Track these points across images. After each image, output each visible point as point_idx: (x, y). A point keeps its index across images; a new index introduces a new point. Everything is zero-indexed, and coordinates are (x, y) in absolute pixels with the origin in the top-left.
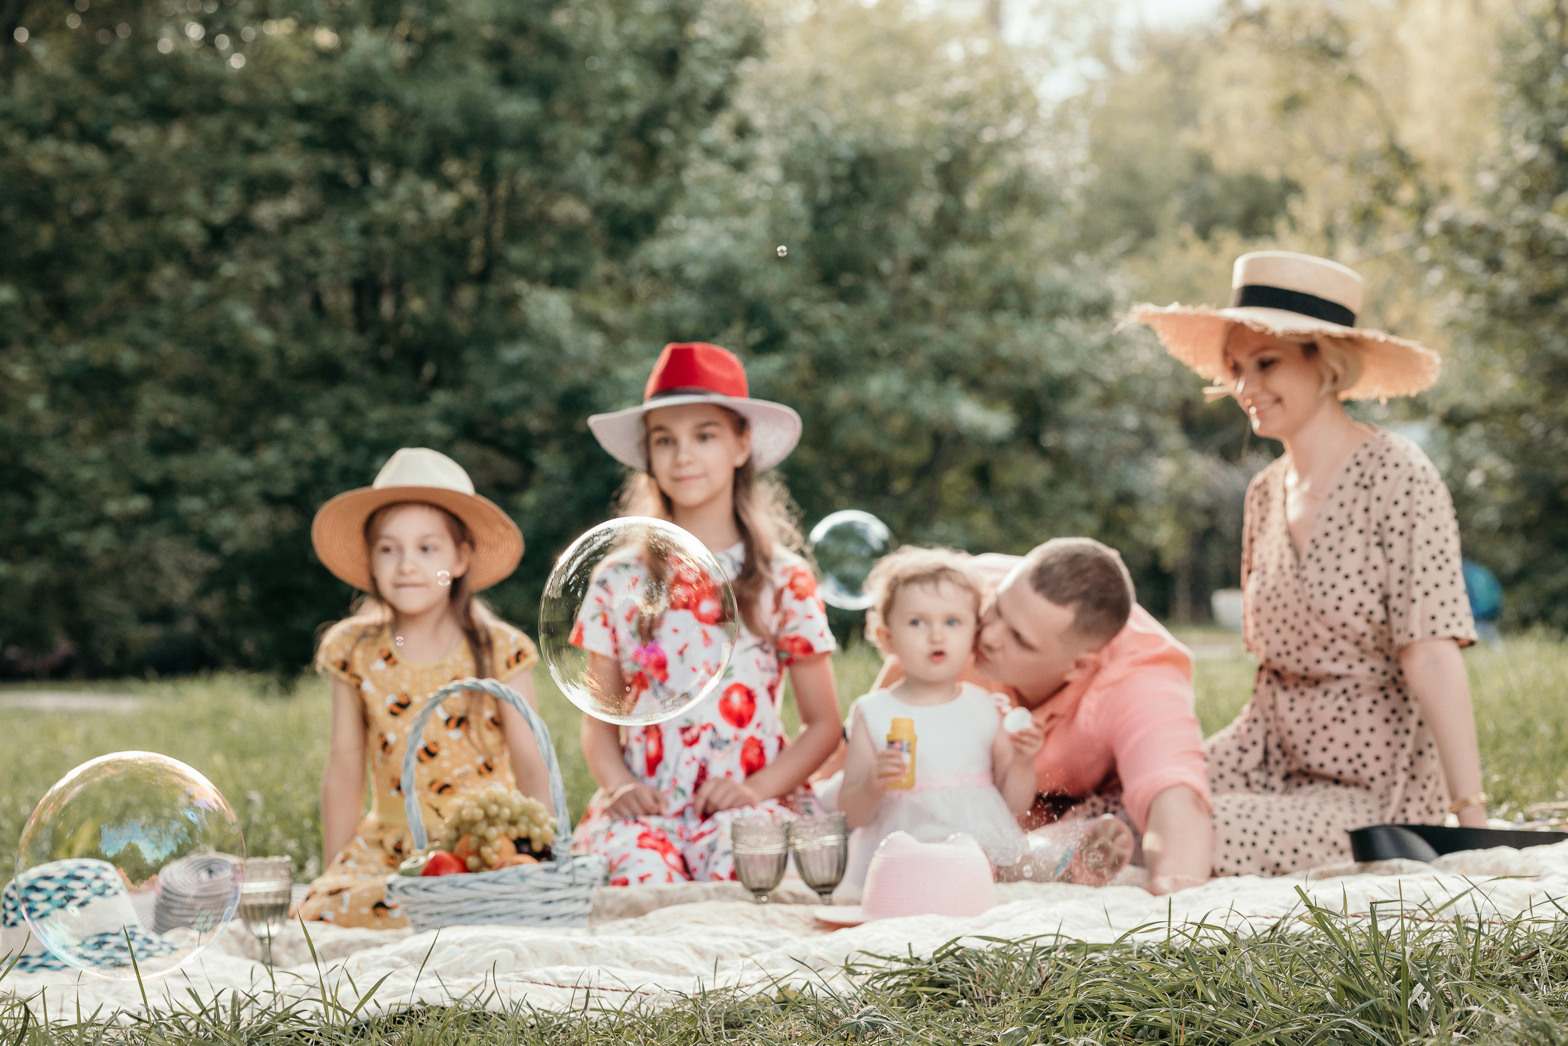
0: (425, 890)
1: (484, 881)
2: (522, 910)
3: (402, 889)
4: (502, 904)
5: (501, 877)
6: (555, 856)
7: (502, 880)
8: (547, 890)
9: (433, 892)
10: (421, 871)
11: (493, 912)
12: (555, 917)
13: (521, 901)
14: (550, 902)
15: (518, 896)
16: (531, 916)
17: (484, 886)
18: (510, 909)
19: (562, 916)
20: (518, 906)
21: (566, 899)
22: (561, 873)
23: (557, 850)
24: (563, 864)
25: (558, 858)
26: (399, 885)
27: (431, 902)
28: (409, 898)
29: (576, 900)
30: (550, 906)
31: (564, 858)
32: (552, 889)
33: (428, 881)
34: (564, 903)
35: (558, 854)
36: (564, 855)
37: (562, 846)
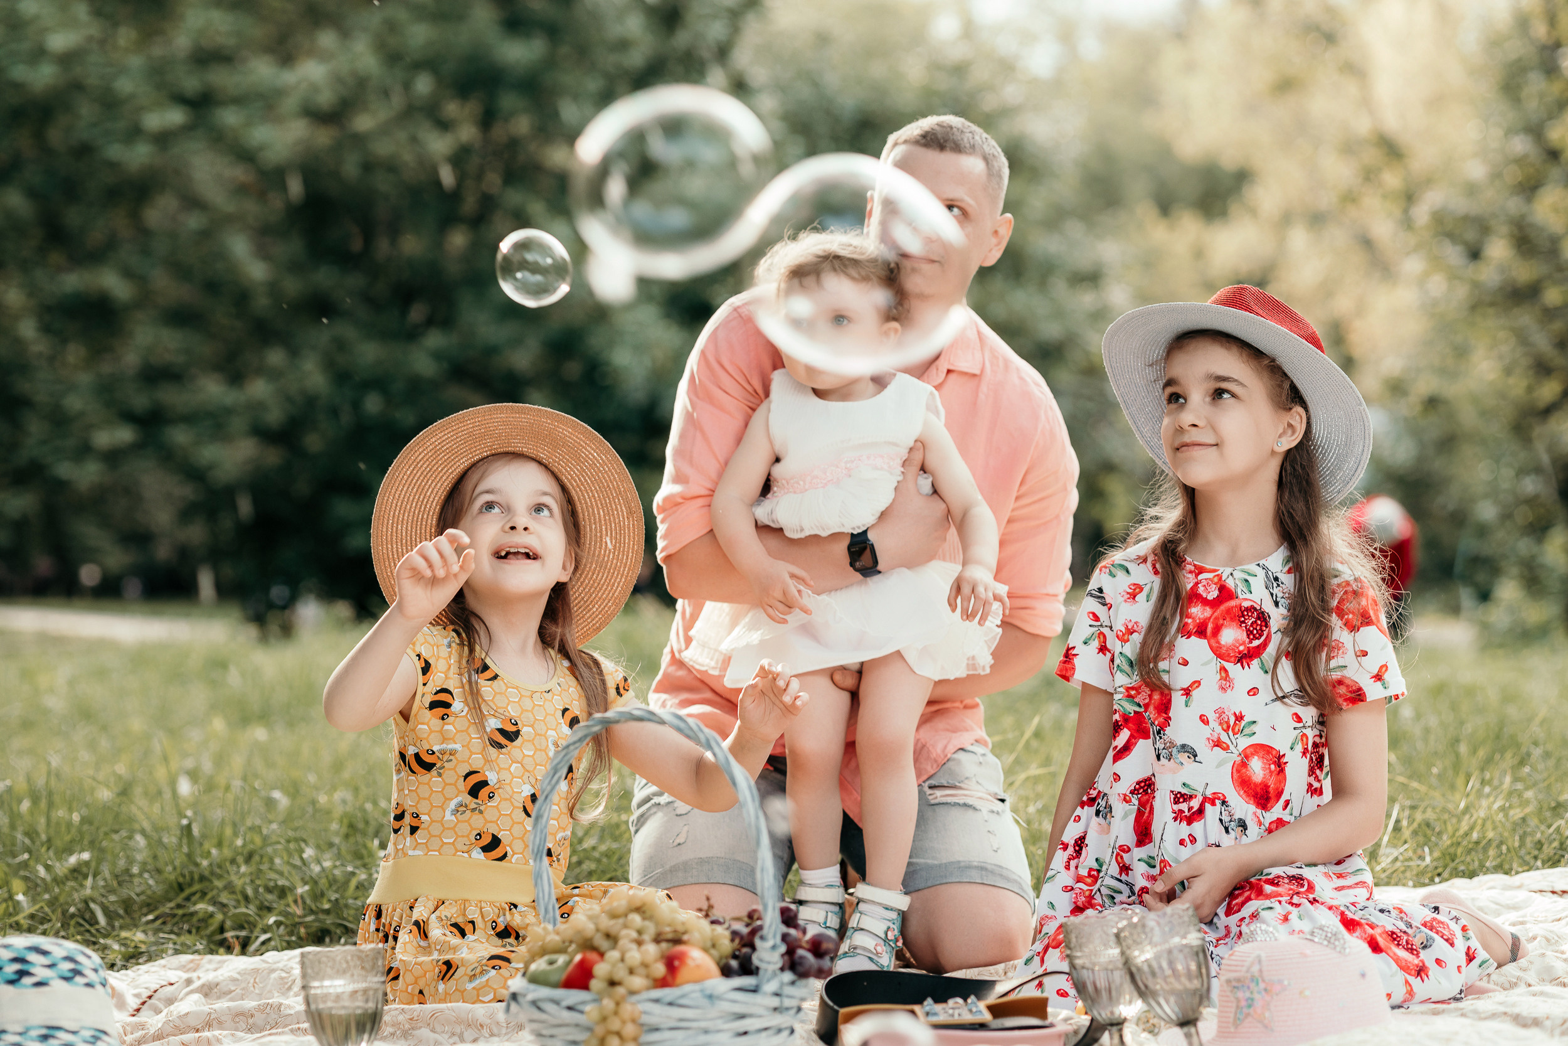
0: (570, 1008)
1: (657, 1001)
2: (707, 1044)
3: (535, 1003)
5: (683, 996)
6: (758, 968)
7: (682, 1001)
8: (742, 1017)
9: (582, 1012)
10: (563, 976)
13: (706, 1032)
14: (745, 1033)
15: (703, 1024)
17: (656, 1009)
18: (691, 1042)
20: (702, 1039)
21: (766, 1029)
22: (765, 994)
23: (761, 960)
24: (768, 981)
25: (761, 972)
26: (530, 997)
27: (577, 1025)
28: (543, 1016)
29: (779, 1031)
30: (744, 1038)
31: (770, 972)
32: (750, 1016)
33: (574, 996)
34: (764, 1034)
35: (762, 966)
36: (770, 968)
37: (769, 954)
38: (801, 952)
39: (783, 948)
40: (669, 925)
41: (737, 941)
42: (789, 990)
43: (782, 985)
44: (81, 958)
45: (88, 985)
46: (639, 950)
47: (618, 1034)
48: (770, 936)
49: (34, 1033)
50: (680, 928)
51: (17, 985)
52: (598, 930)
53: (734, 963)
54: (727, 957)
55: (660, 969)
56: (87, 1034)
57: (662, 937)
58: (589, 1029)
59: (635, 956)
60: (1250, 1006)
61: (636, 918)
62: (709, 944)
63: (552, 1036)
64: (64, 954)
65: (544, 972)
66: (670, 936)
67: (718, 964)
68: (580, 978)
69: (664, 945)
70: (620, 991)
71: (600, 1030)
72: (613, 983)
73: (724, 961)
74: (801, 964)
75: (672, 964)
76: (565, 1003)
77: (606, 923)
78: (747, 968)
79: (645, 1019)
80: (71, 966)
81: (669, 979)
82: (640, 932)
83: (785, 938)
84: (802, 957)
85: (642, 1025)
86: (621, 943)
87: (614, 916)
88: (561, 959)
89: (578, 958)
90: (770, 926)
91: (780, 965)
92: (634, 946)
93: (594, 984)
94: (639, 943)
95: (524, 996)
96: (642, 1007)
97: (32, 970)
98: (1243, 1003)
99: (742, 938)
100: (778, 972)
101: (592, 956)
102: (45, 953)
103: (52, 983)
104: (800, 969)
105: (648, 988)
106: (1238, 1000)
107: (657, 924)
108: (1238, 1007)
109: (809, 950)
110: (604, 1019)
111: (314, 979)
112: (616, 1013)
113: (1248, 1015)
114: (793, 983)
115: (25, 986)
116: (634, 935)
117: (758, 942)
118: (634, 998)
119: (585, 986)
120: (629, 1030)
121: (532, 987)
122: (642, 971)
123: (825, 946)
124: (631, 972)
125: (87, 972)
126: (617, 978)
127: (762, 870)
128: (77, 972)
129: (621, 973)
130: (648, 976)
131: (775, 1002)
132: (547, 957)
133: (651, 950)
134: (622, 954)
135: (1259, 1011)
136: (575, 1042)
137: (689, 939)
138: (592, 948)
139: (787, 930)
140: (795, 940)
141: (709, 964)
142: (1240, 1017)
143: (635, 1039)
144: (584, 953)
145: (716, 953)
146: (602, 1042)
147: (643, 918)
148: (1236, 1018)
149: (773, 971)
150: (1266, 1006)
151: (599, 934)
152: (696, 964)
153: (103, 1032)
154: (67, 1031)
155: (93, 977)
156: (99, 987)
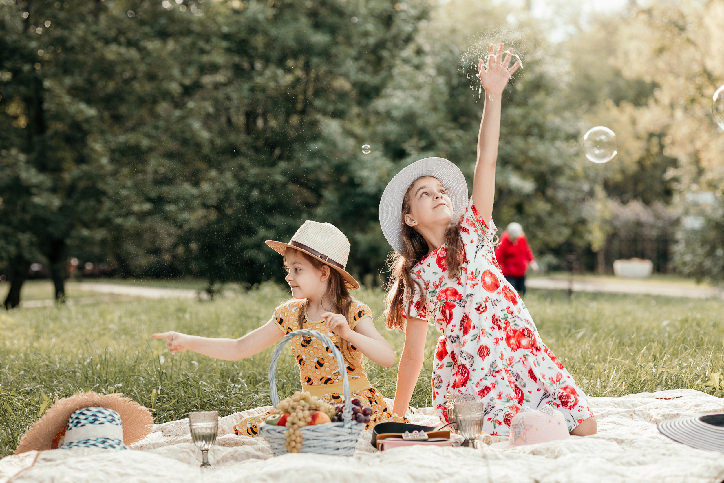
0: (279, 432)
1: (308, 430)
2: (326, 445)
3: (267, 431)
4: (316, 441)
5: (317, 428)
6: (343, 419)
8: (338, 436)
9: (282, 434)
10: (277, 422)
11: (312, 445)
12: (341, 448)
13: (325, 441)
14: (339, 441)
15: (324, 438)
16: (330, 448)
17: (308, 432)
18: (320, 444)
19: (344, 448)
20: (324, 443)
21: (347, 440)
22: (346, 428)
23: (345, 416)
24: (347, 423)
25: (345, 420)
26: (266, 429)
27: (282, 438)
28: (270, 435)
29: (352, 441)
30: (339, 443)
32: (341, 435)
33: (280, 428)
34: (346, 442)
35: (345, 418)
36: (348, 419)
37: (347, 415)
38: (359, 414)
39: (352, 412)
40: (314, 404)
41: (338, 410)
42: (355, 427)
43: (352, 425)
44: (114, 415)
45: (117, 424)
46: (303, 413)
47: (295, 441)
48: (348, 408)
49: (100, 440)
50: (318, 406)
51: (94, 424)
52: (289, 406)
53: (336, 418)
54: (334, 416)
55: (310, 419)
56: (117, 441)
57: (311, 408)
58: (286, 440)
59: (301, 414)
60: (519, 434)
61: (302, 402)
62: (328, 411)
63: (273, 442)
64: (109, 414)
65: (272, 421)
66: (314, 408)
67: (330, 418)
68: (282, 422)
69: (312, 411)
70: (296, 426)
71: (288, 440)
72: (293, 424)
73: (333, 417)
74: (359, 418)
75: (314, 417)
76: (277, 431)
77: (292, 403)
78: (340, 419)
79: (304, 436)
80: (111, 418)
81: (313, 422)
82: (303, 407)
83: (353, 409)
84: (359, 416)
85: (303, 438)
86: (297, 410)
87: (295, 402)
88: (278, 416)
89: (282, 415)
90: (348, 405)
91: (351, 418)
92: (301, 411)
93: (287, 424)
94: (303, 410)
95: (264, 428)
96: (303, 432)
97: (99, 419)
98: (517, 433)
99: (339, 409)
100: (351, 421)
101: (287, 415)
102: (103, 413)
103: (105, 423)
104: (359, 420)
105: (305, 426)
106: (515, 432)
107: (310, 404)
108: (515, 434)
109: (362, 413)
110: (290, 436)
111: (193, 422)
112: (294, 434)
113: (518, 437)
114: (356, 424)
115: (96, 424)
116: (301, 408)
117: (344, 410)
118: (300, 429)
119: (284, 425)
120: (298, 439)
121: (267, 425)
122: (303, 420)
123: (367, 412)
124: (300, 420)
125: (116, 420)
126: (294, 422)
127: (345, 386)
128: (113, 420)
129: (296, 421)
130: (305, 422)
131: (350, 431)
132: (273, 415)
133: (307, 413)
134: (297, 414)
135: (522, 436)
136: (281, 444)
137: (321, 409)
138: (287, 412)
139: (354, 406)
140: (357, 410)
141: (327, 418)
142: (516, 438)
143: (301, 443)
144: (285, 414)
145: (330, 414)
146: (289, 443)
147: (305, 402)
148: (515, 438)
149: (349, 420)
150: (525, 434)
151: (290, 407)
152: (323, 418)
153: (120, 441)
154: (111, 440)
155: (118, 422)
156: (120, 425)
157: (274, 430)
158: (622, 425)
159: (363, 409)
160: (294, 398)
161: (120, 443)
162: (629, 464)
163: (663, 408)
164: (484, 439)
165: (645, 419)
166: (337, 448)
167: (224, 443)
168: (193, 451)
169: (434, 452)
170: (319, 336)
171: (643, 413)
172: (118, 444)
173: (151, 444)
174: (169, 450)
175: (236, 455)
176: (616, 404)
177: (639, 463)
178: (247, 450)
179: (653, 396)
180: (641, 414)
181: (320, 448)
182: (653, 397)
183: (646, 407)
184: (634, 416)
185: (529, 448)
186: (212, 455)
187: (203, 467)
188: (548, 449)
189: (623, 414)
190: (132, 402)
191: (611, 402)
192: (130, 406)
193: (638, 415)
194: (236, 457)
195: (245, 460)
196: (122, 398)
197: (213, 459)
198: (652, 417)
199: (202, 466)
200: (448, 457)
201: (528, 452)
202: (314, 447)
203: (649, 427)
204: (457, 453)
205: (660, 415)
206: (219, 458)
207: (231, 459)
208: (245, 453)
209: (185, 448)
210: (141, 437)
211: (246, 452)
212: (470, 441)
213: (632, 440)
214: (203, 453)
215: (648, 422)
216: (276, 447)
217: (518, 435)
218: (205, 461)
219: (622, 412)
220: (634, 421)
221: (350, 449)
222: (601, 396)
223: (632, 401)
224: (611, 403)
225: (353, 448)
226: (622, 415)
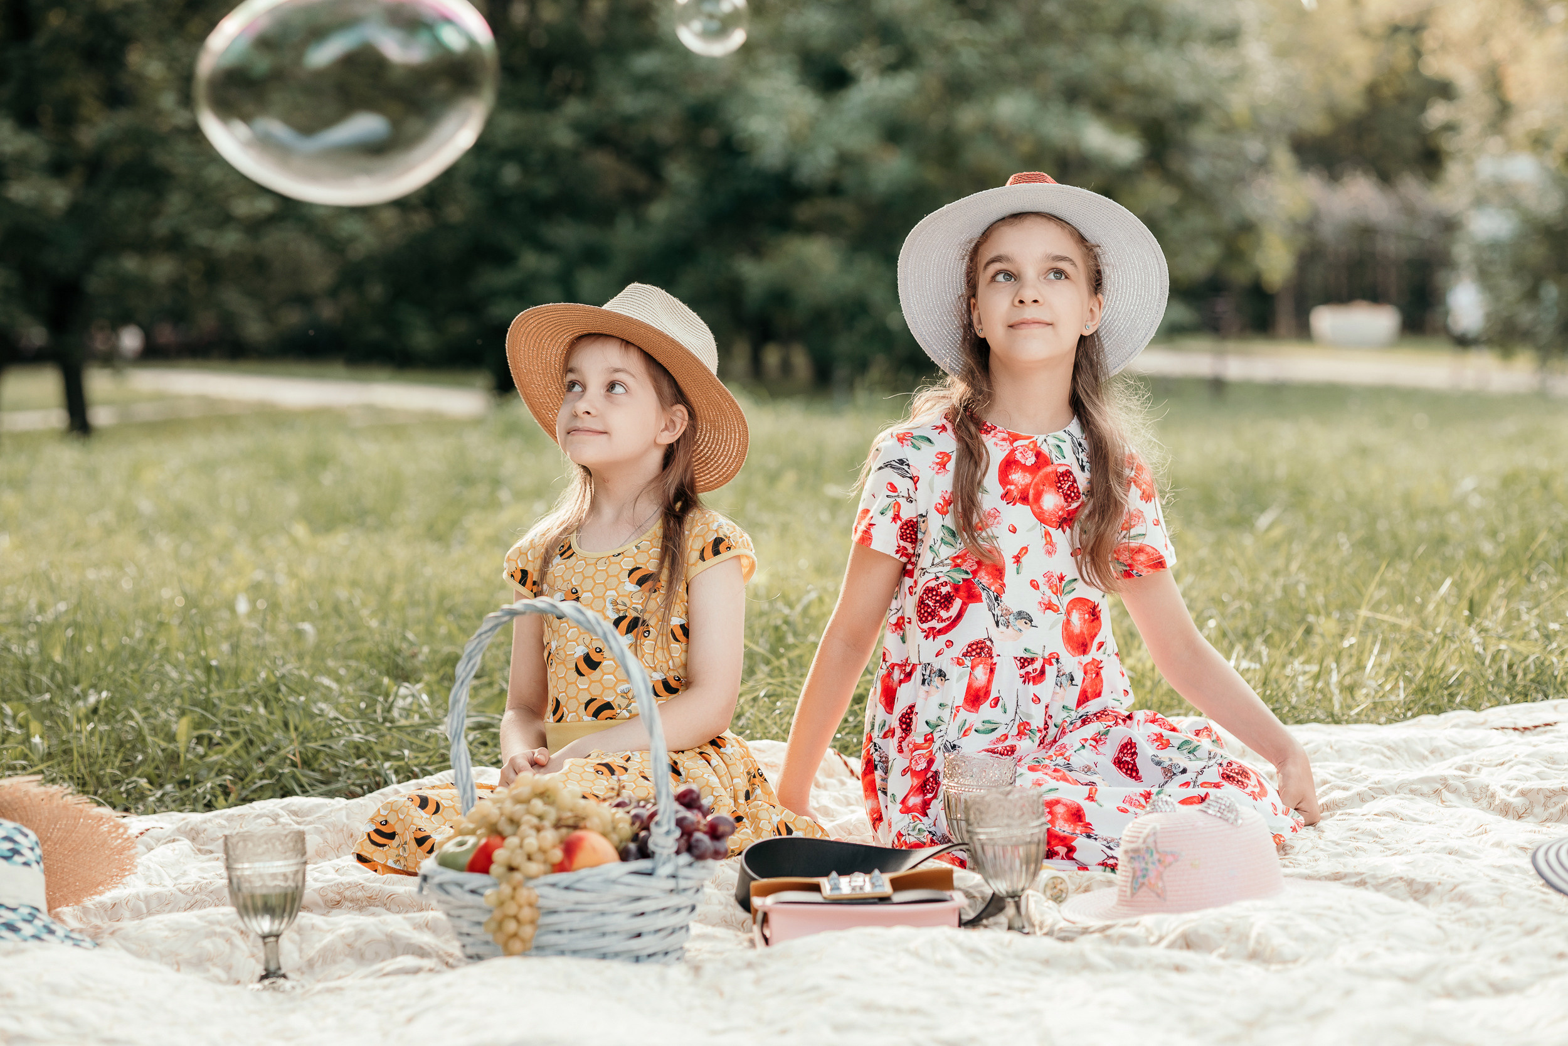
0: (473, 892)
1: (553, 885)
2: (604, 925)
3: (441, 886)
4: (577, 917)
5: (579, 881)
6: (653, 853)
7: (579, 886)
8: (638, 899)
9: (481, 895)
10: (468, 859)
11: (565, 927)
12: (649, 933)
13: (603, 914)
14: (642, 914)
15: (599, 907)
16: (615, 933)
17: (553, 893)
18: (588, 924)
19: (657, 931)
20: (599, 920)
21: (663, 909)
22: (659, 877)
23: (656, 845)
24: (664, 863)
25: (657, 856)
26: (437, 880)
27: (480, 907)
28: (449, 898)
29: (678, 910)
30: (641, 919)
31: (665, 856)
32: (645, 898)
33: (476, 880)
34: (661, 914)
35: (657, 850)
36: (666, 852)
37: (664, 839)
38: (698, 835)
39: (678, 833)
40: (571, 810)
41: (637, 824)
42: (687, 872)
43: (677, 868)
44: (19, 838)
45: (26, 864)
46: (537, 838)
47: (516, 918)
48: (664, 822)
50: (581, 814)
52: (502, 814)
54: (627, 840)
55: (557, 855)
56: (25, 911)
57: (562, 823)
58: (490, 912)
59: (532, 842)
60: (1144, 876)
61: (538, 805)
62: (609, 828)
63: (459, 917)
65: (454, 854)
66: (571, 822)
67: (617, 848)
68: (481, 863)
69: (564, 831)
70: (517, 876)
71: (497, 914)
72: (512, 869)
73: (624, 844)
74: (696, 847)
75: (570, 849)
76: (468, 887)
77: (509, 807)
78: (644, 853)
79: (541, 902)
80: (10, 845)
81: (567, 863)
82: (541, 817)
83: (680, 823)
84: (698, 841)
85: (539, 908)
86: (523, 827)
87: (518, 801)
88: (471, 840)
89: (483, 841)
90: (665, 809)
91: (675, 849)
92: (533, 832)
93: (495, 869)
94: (538, 830)
95: (433, 878)
96: (537, 891)
98: (1139, 873)
99: (642, 822)
100: (673, 856)
101: (495, 840)
104: (696, 852)
105: (546, 873)
106: (1134, 870)
107: (559, 809)
108: (1134, 877)
109: (706, 833)
110: (501, 904)
111: (237, 861)
112: (513, 898)
113: (1143, 884)
114: (690, 865)
116: (535, 821)
117: (652, 826)
118: (531, 883)
119: (486, 871)
120: (526, 913)
121: (443, 870)
122: (539, 856)
123: (722, 829)
124: (529, 858)
125: (26, 851)
126: (515, 864)
128: (16, 852)
129: (519, 860)
130: (545, 862)
131: (671, 884)
132: (459, 839)
133: (550, 836)
134: (522, 840)
135: (1153, 881)
136: (479, 923)
137: (588, 824)
138: (497, 833)
139: (684, 813)
140: (693, 823)
141: (606, 848)
142: (1137, 886)
143: (532, 922)
144: (488, 836)
145: (615, 837)
146: (500, 925)
147: (546, 803)
148: (1133, 888)
149: (669, 855)
150: (1160, 876)
151: (503, 819)
152: (594, 850)
153: (37, 909)
154: (8, 908)
155: (29, 856)
156: (34, 865)
157: (460, 885)
158: (1415, 820)
159: (709, 818)
160: (515, 792)
161: (34, 917)
162: (1466, 990)
163: (1516, 764)
164: (1046, 885)
165: (1476, 800)
166: (638, 931)
167: (338, 898)
168: (242, 932)
169: (907, 951)
170: (581, 618)
171: (1467, 784)
172: (30, 918)
173: (142, 896)
174: (175, 931)
175: (359, 944)
176: (1389, 748)
177: (1499, 989)
178: (390, 929)
179: (1482, 720)
180: (1464, 789)
181: (588, 933)
182: (1483, 724)
183: (1472, 760)
184: (1446, 794)
185: (1175, 923)
186: (293, 941)
187: (266, 982)
188: (1228, 930)
189: (1414, 787)
190: (70, 797)
191: (1377, 744)
192: (65, 807)
193: (1455, 791)
194: (360, 949)
195: (383, 960)
196: (42, 789)
197: (296, 955)
198: (1493, 796)
199: (263, 978)
200: (948, 964)
201: (1172, 937)
202: (571, 931)
203: (1488, 827)
204: (974, 952)
205: (1514, 792)
206: (312, 953)
207: (347, 956)
208: (383, 937)
209: (220, 923)
210: (108, 884)
211: (387, 935)
212: (1009, 900)
213: (1455, 887)
214: (265, 944)
215: (1483, 809)
216: (465, 930)
217: (1141, 880)
218: (273, 967)
219: (1412, 783)
220: (1447, 807)
221: (673, 932)
222: (1348, 722)
223: (1431, 739)
224: (1375, 747)
225: (682, 928)
226: (1412, 791)
